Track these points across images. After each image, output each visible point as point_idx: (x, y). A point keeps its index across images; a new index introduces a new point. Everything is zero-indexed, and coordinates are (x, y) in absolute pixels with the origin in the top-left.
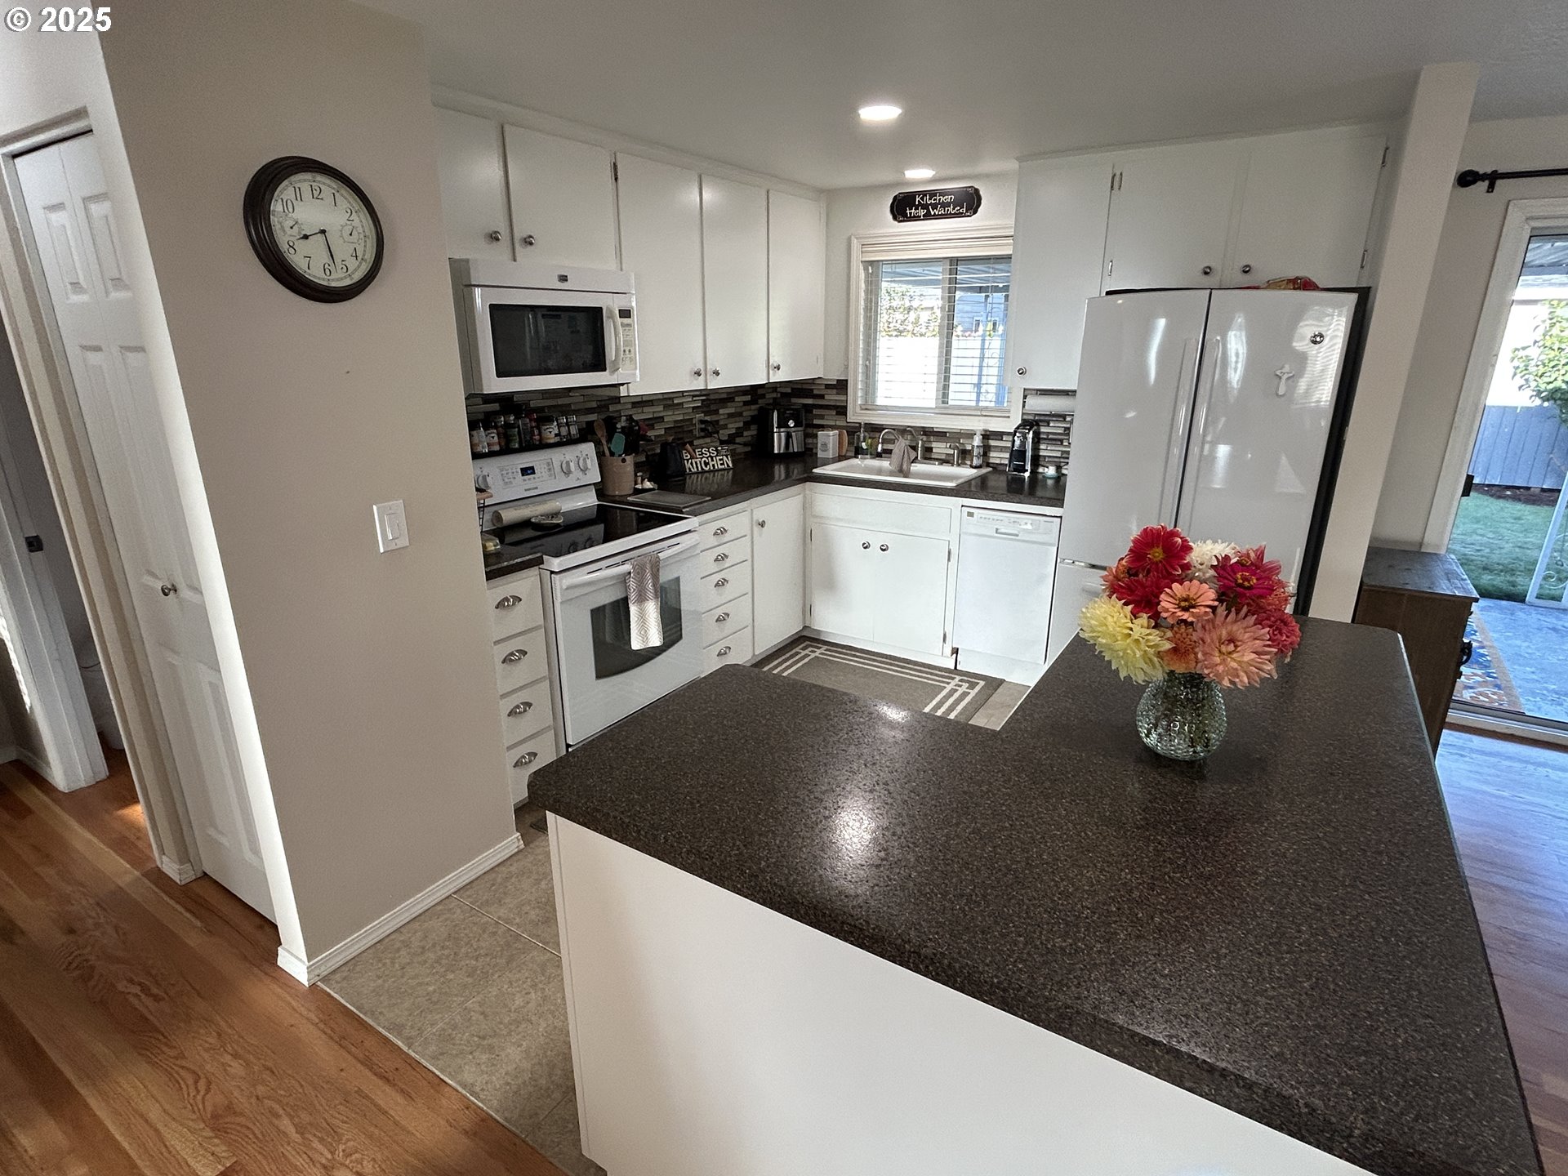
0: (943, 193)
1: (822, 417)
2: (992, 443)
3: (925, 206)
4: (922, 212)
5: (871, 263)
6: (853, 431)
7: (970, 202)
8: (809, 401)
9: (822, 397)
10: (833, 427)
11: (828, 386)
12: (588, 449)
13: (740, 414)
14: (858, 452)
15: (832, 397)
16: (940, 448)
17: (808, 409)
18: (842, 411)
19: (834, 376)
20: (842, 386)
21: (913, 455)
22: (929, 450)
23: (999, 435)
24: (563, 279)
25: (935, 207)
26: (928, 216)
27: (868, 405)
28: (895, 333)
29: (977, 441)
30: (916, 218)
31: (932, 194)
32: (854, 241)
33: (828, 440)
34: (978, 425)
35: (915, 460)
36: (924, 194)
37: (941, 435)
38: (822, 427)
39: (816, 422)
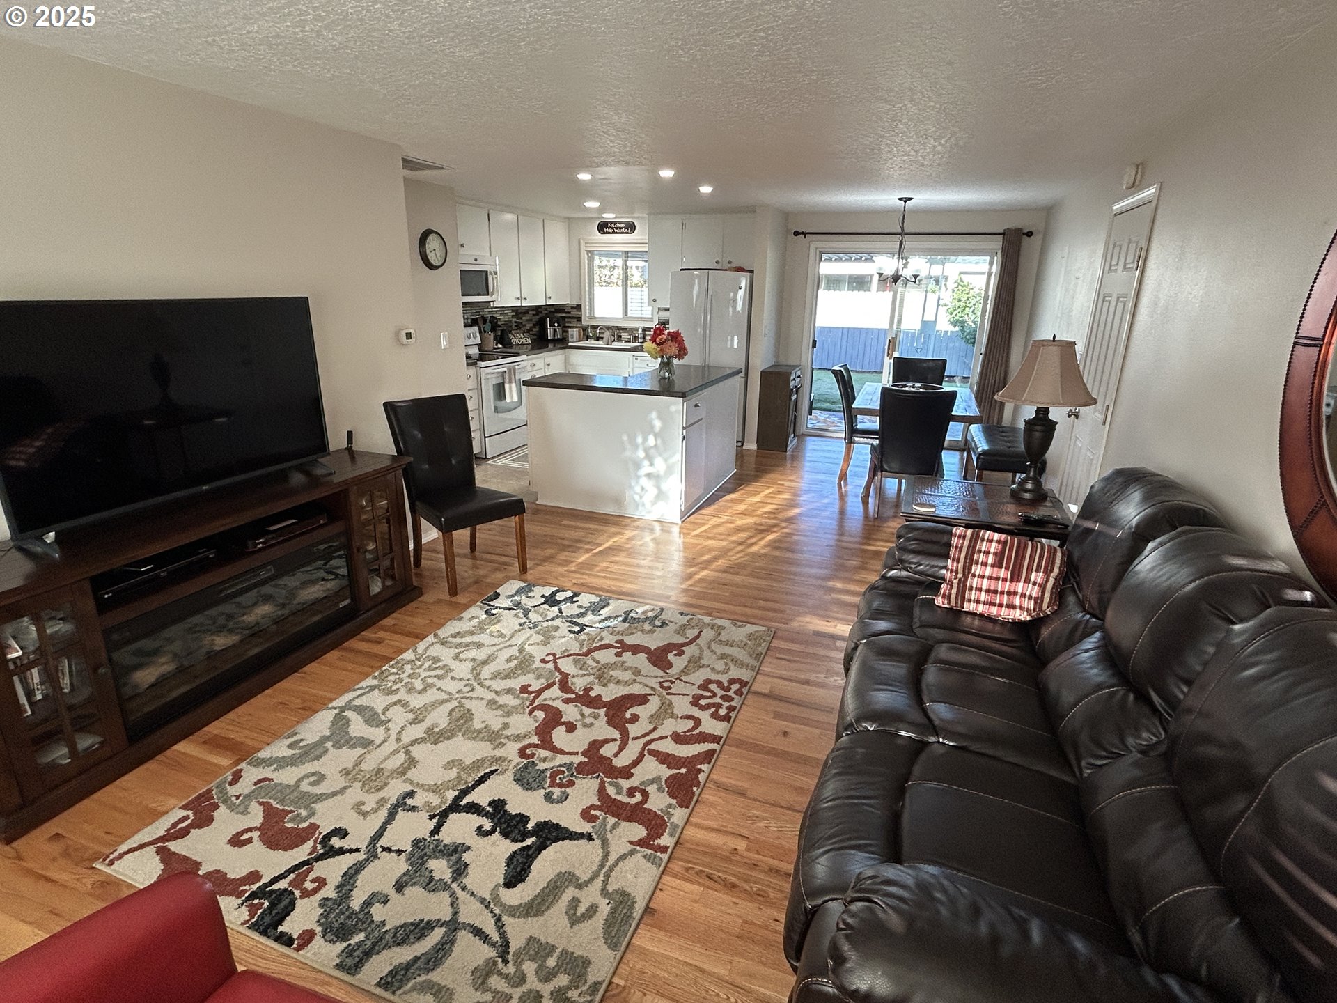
0: (620, 223)
1: (570, 322)
2: (647, 332)
3: (612, 228)
4: (611, 231)
5: (590, 251)
6: (585, 329)
7: (631, 228)
8: (564, 315)
9: (569, 313)
10: (576, 327)
11: (572, 308)
12: (476, 328)
13: (531, 320)
14: (588, 338)
15: (574, 313)
16: (625, 335)
17: (564, 318)
18: (579, 319)
19: (575, 303)
20: (579, 307)
21: (613, 338)
22: (620, 336)
23: (649, 329)
24: (476, 260)
25: (616, 228)
26: (614, 232)
27: (592, 317)
28: (604, 284)
29: (640, 331)
30: (609, 233)
31: (615, 223)
32: (582, 241)
33: (574, 332)
34: (640, 325)
35: (614, 341)
36: (611, 223)
37: (625, 330)
38: (570, 327)
39: (567, 325)
